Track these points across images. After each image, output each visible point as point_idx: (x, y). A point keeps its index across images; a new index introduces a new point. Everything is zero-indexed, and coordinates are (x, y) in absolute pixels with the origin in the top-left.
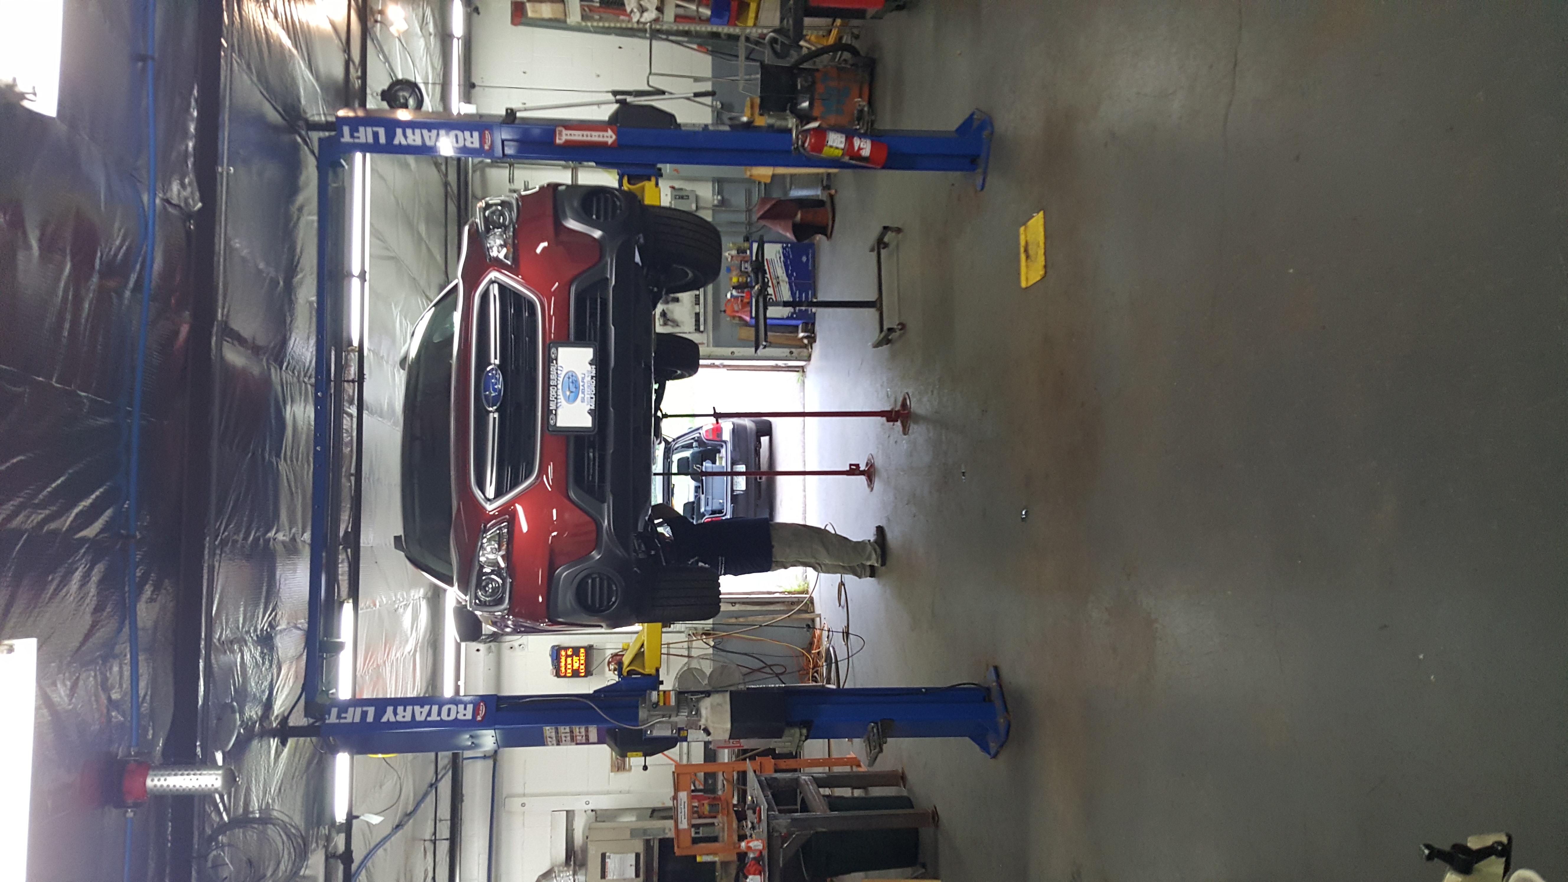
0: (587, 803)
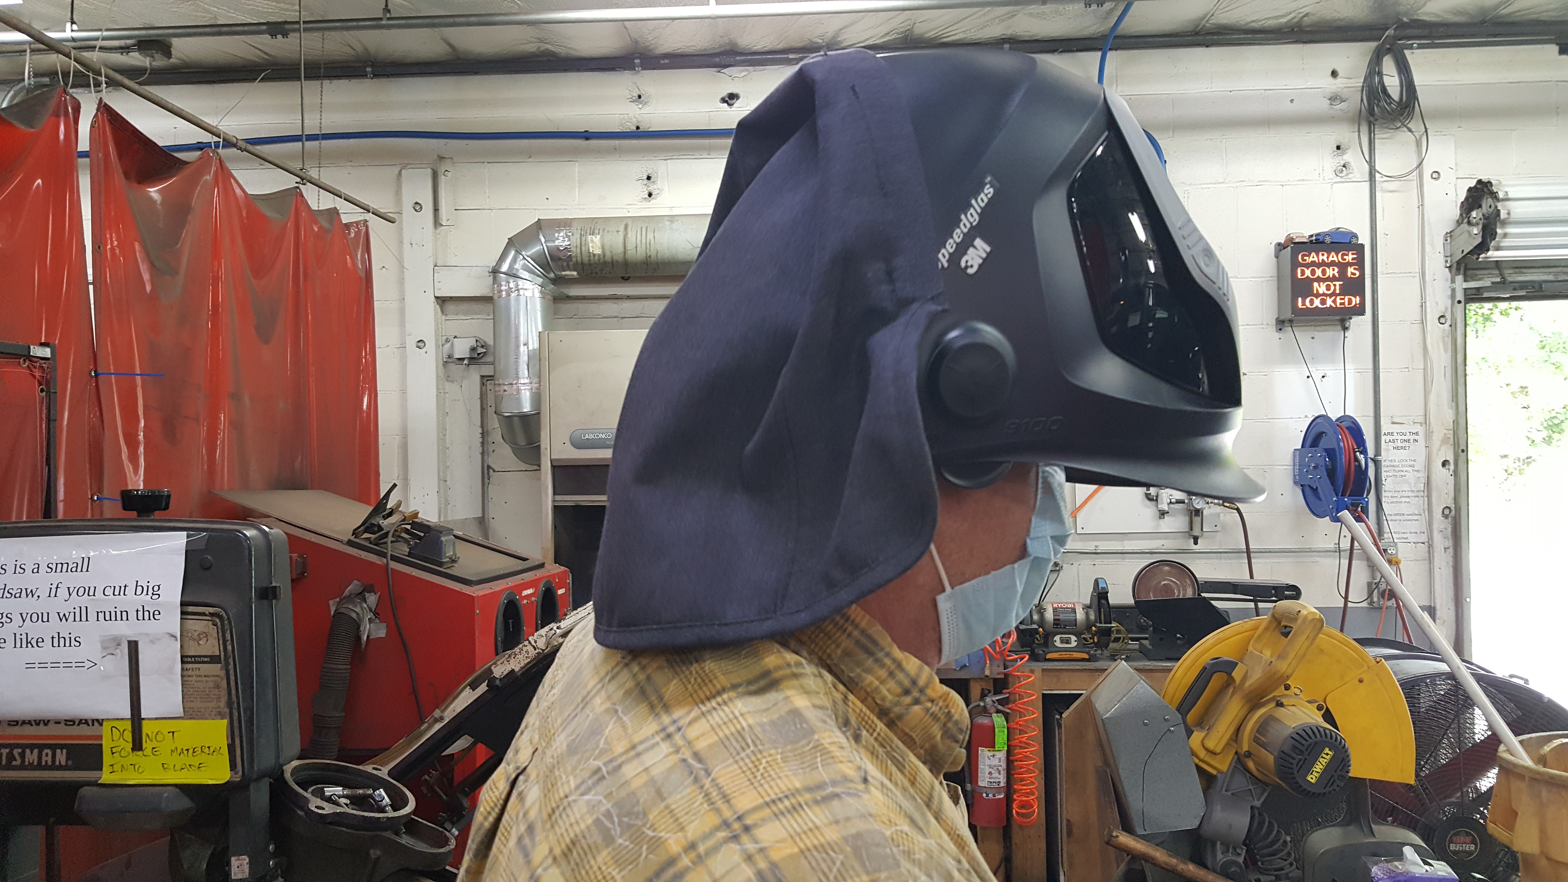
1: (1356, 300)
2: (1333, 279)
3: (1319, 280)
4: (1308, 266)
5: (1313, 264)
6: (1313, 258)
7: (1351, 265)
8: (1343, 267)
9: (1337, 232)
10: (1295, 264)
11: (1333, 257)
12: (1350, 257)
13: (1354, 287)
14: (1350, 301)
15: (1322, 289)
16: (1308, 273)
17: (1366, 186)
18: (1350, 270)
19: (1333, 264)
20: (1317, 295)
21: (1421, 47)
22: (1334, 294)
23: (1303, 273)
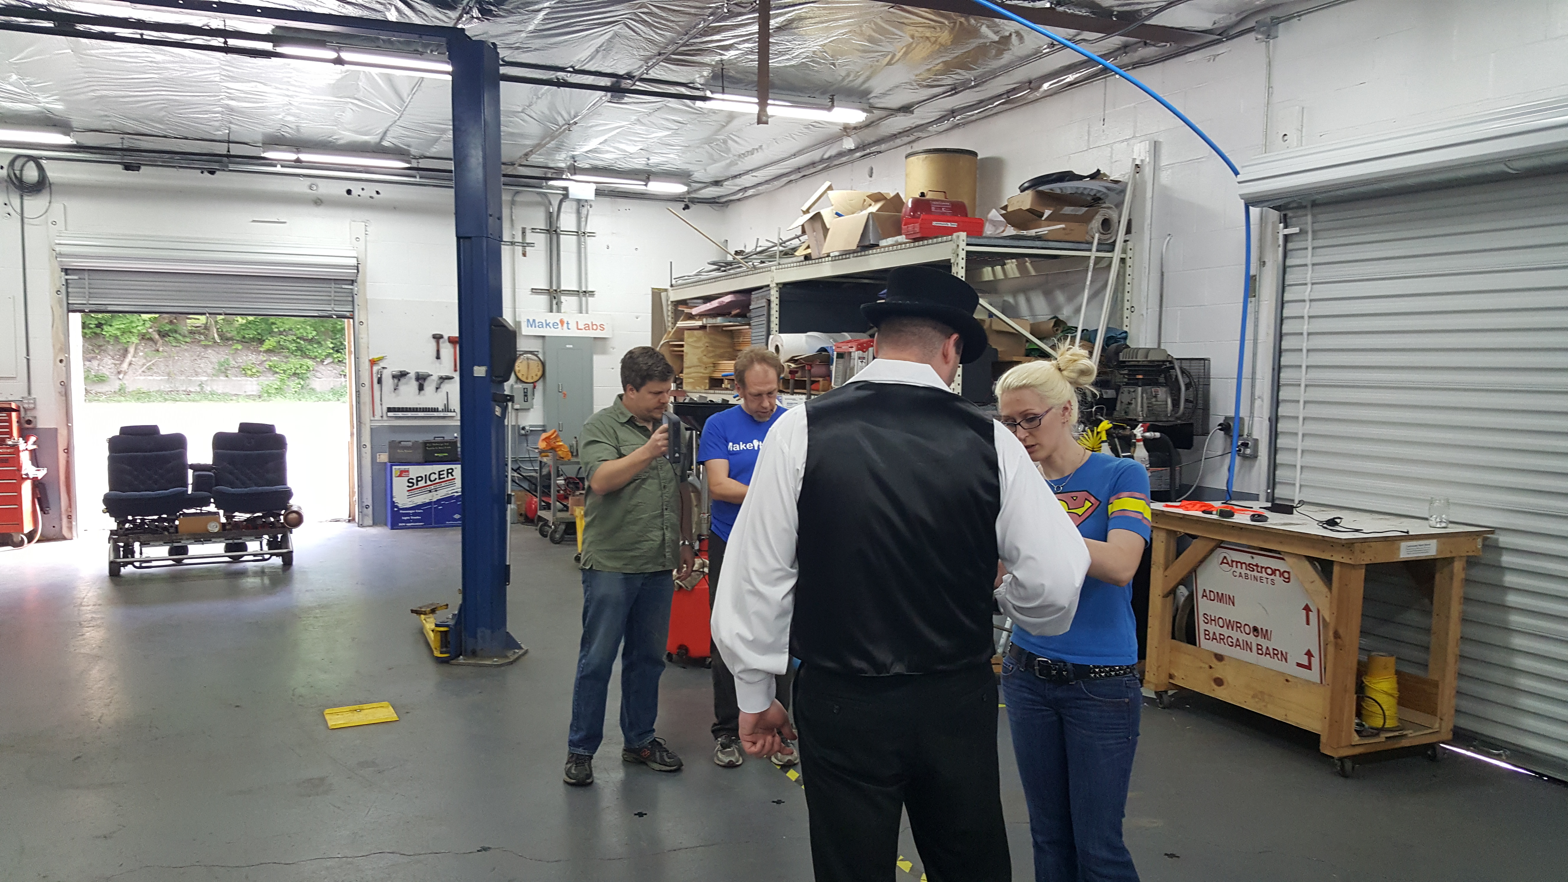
17: (20, 224)
21: (47, 159)
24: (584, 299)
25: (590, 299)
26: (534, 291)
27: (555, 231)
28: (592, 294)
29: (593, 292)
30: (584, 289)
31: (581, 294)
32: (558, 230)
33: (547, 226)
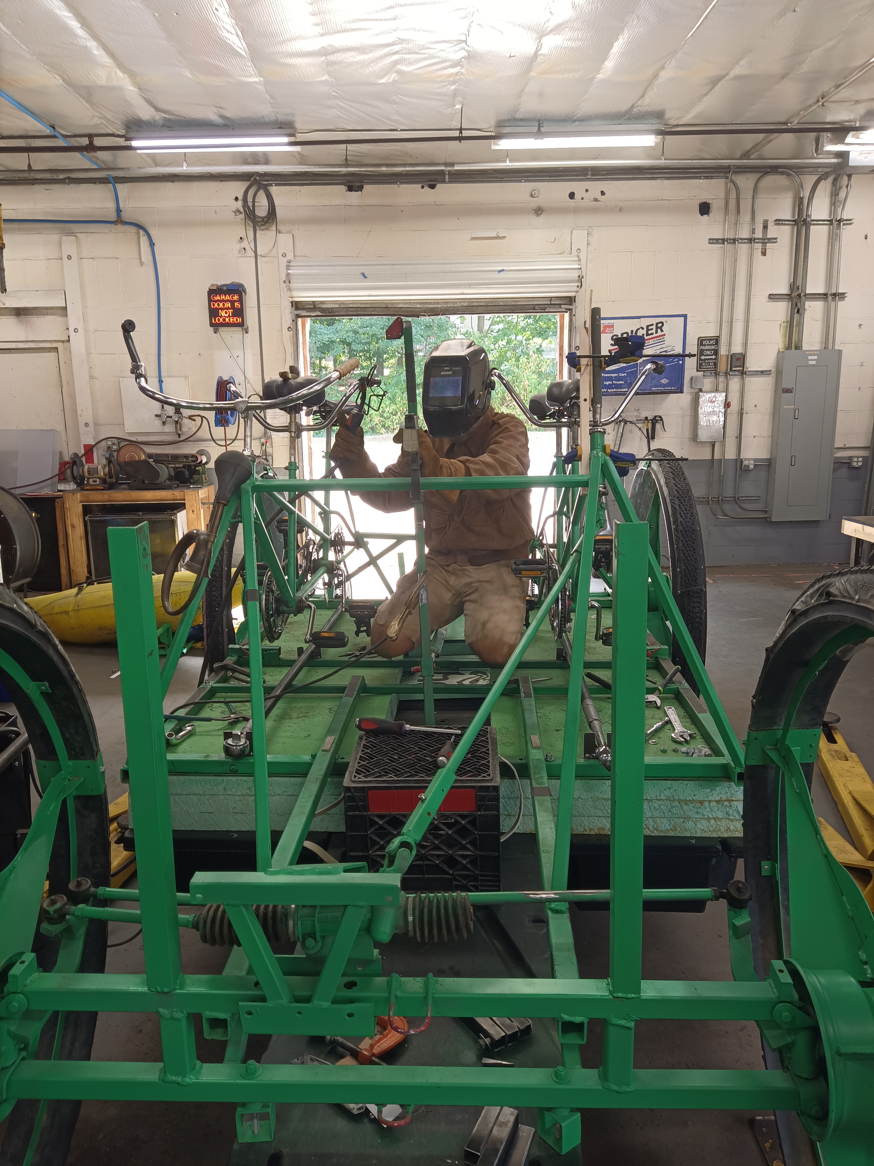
0: (76, 330)
1: (239, 320)
2: (228, 308)
3: (222, 309)
4: (216, 301)
5: (218, 301)
6: (218, 298)
7: (236, 301)
8: (232, 302)
9: (232, 284)
10: (210, 301)
11: (228, 298)
12: (236, 297)
13: (239, 312)
14: (237, 320)
15: (223, 314)
16: (216, 305)
17: (254, 259)
18: (236, 304)
19: (228, 301)
20: (221, 317)
21: (276, 185)
22: (229, 316)
23: (214, 305)
24: (833, 303)
25: (840, 304)
26: (772, 297)
27: (805, 220)
28: (842, 296)
29: (845, 293)
30: (834, 291)
31: (830, 298)
32: (808, 219)
33: (793, 216)
